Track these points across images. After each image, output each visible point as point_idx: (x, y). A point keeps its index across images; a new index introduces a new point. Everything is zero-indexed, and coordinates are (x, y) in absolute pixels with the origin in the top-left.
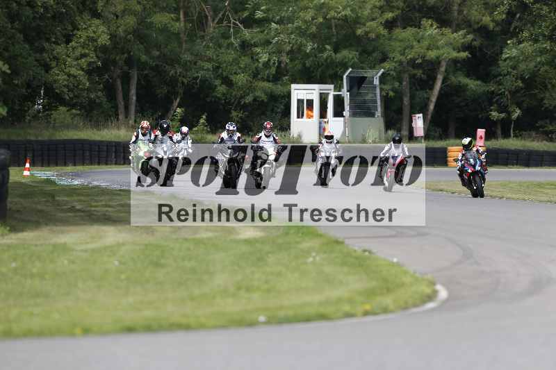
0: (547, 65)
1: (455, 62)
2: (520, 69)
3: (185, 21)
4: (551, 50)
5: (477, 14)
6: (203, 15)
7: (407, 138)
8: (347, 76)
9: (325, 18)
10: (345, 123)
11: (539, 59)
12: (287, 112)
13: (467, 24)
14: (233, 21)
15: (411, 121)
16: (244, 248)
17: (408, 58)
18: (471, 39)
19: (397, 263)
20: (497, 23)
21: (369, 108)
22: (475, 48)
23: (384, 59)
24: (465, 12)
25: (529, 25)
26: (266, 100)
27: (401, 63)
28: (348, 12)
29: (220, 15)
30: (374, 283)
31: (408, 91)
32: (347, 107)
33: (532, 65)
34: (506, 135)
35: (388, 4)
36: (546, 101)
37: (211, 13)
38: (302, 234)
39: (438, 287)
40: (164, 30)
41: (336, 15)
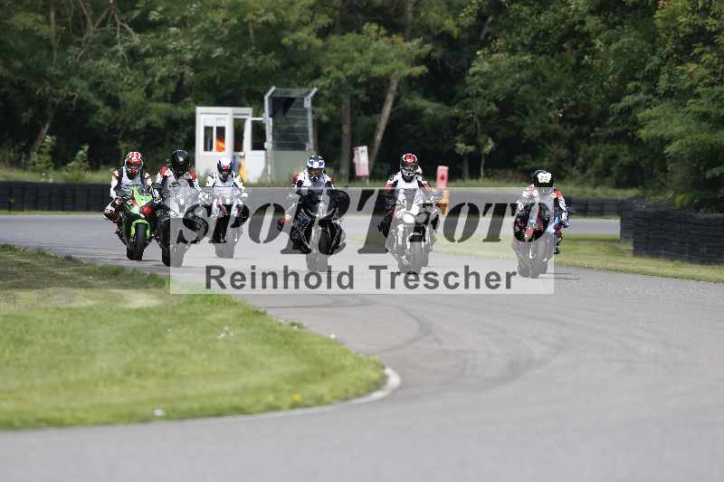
0: (528, 82)
1: (410, 78)
2: (493, 90)
3: (57, 23)
4: (533, 64)
5: (436, 16)
6: (80, 15)
7: (347, 178)
8: (270, 97)
9: (240, 19)
10: (267, 158)
11: (518, 76)
12: (190, 144)
13: (424, 31)
14: (119, 23)
15: (352, 156)
16: (135, 321)
17: (347, 73)
18: (428, 50)
19: (335, 340)
20: (464, 30)
21: (296, 138)
22: (435, 61)
23: (317, 74)
24: (422, 15)
25: (504, 32)
26: (162, 126)
27: (338, 80)
28: (271, 17)
29: (103, 16)
30: (305, 367)
31: (348, 117)
32: (269, 138)
33: (508, 83)
34: (474, 174)
35: (321, 4)
36: (525, 131)
37: (91, 13)
39: (388, 371)
40: (27, 33)
41: (254, 17)
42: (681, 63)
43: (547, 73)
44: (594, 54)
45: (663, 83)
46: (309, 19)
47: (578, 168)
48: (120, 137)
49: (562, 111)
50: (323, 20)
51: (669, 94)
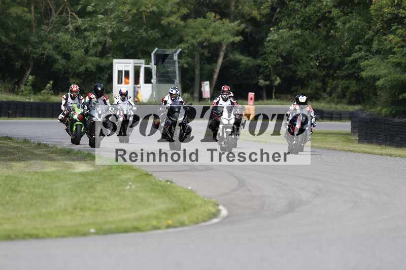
0: (299, 46)
1: (233, 43)
2: (280, 50)
3: (35, 13)
4: (302, 35)
5: (249, 9)
6: (48, 8)
7: (198, 99)
8: (155, 54)
9: (138, 10)
10: (153, 88)
11: (293, 42)
12: (110, 80)
13: (242, 17)
14: (70, 12)
15: (201, 87)
16: (80, 179)
17: (198, 40)
18: (244, 27)
19: (191, 190)
20: (263, 16)
21: (169, 77)
22: (247, 33)
23: (181, 41)
24: (240, 7)
25: (286, 17)
26: (94, 70)
27: (193, 45)
28: (155, 9)
29: (61, 9)
30: (174, 205)
31: (198, 65)
32: (154, 77)
33: (288, 46)
34: (269, 97)
35: (183, 2)
36: (298, 73)
37: (55, 7)
38: (122, 168)
39: (221, 207)
40: (19, 18)
41: (146, 9)
42: (385, 34)
43: (310, 41)
44: (336, 29)
45: (375, 46)
46: (177, 10)
47: (327, 94)
48: (70, 76)
49: (318, 61)
50: (185, 11)
51: (378, 52)
